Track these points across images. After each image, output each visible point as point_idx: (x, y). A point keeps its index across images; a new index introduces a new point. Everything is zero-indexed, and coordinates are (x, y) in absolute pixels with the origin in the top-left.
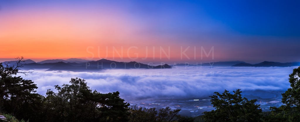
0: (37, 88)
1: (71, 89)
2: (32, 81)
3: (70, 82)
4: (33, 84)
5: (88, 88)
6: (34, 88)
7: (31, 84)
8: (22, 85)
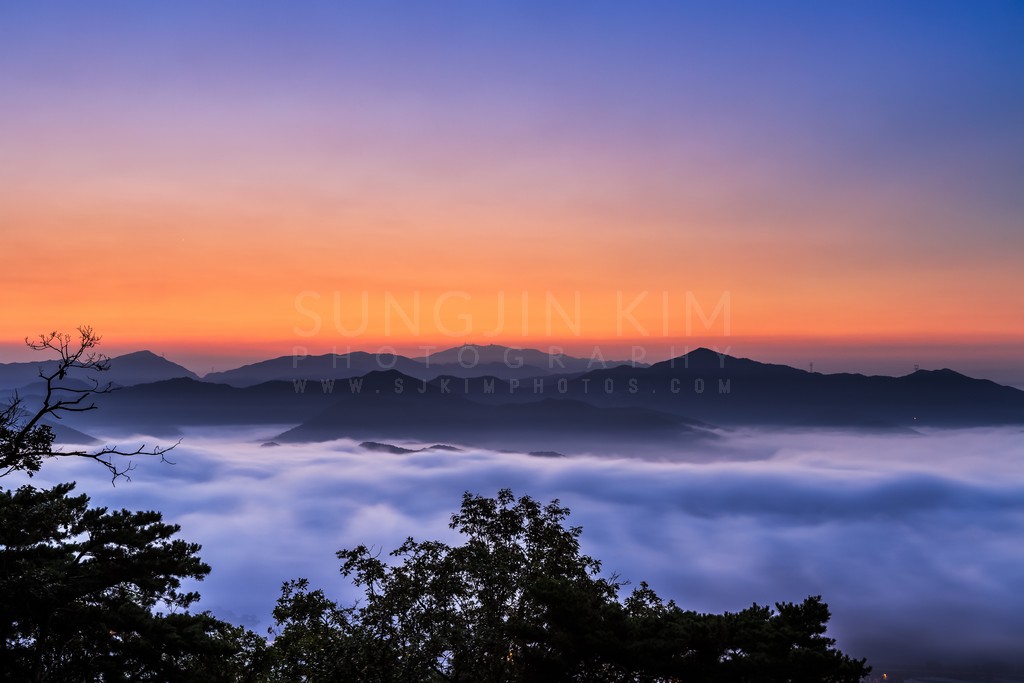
0: (200, 570)
1: (464, 576)
2: (166, 522)
3: (456, 520)
4: (169, 541)
5: (588, 570)
6: (183, 574)
7: (157, 544)
8: (83, 548)
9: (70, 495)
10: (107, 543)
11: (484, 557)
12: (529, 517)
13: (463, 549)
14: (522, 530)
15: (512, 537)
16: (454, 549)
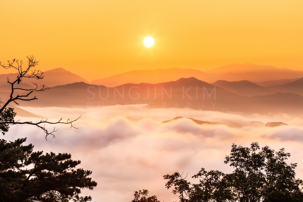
0: (92, 185)
1: (232, 189)
5: (300, 187)
6: (82, 186)
9: (24, 144)
10: (43, 170)
11: (243, 179)
12: (268, 158)
13: (231, 175)
14: (264, 164)
15: (258, 168)
16: (227, 175)
